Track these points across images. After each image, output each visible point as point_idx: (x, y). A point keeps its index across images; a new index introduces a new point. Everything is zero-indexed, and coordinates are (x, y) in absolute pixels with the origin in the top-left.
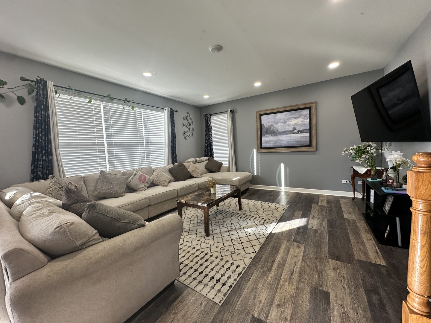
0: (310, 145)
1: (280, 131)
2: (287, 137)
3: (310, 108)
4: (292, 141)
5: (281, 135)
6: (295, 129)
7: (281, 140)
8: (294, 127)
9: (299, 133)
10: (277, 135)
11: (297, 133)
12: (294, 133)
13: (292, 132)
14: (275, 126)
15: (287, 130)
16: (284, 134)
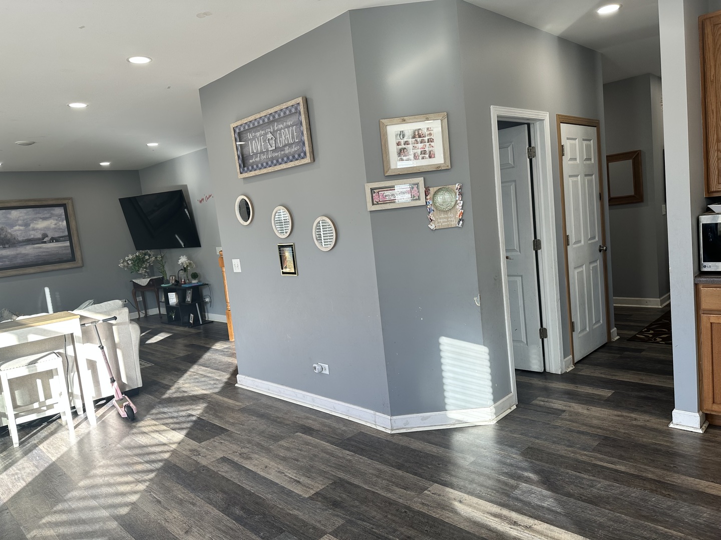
0: (73, 259)
1: (20, 239)
2: (34, 248)
3: (64, 206)
4: (44, 254)
5: (21, 245)
6: (45, 236)
7: (24, 254)
8: (43, 232)
9: (53, 242)
10: (15, 247)
11: (51, 242)
12: (45, 242)
13: (41, 241)
14: (9, 231)
15: (32, 237)
16: (29, 244)
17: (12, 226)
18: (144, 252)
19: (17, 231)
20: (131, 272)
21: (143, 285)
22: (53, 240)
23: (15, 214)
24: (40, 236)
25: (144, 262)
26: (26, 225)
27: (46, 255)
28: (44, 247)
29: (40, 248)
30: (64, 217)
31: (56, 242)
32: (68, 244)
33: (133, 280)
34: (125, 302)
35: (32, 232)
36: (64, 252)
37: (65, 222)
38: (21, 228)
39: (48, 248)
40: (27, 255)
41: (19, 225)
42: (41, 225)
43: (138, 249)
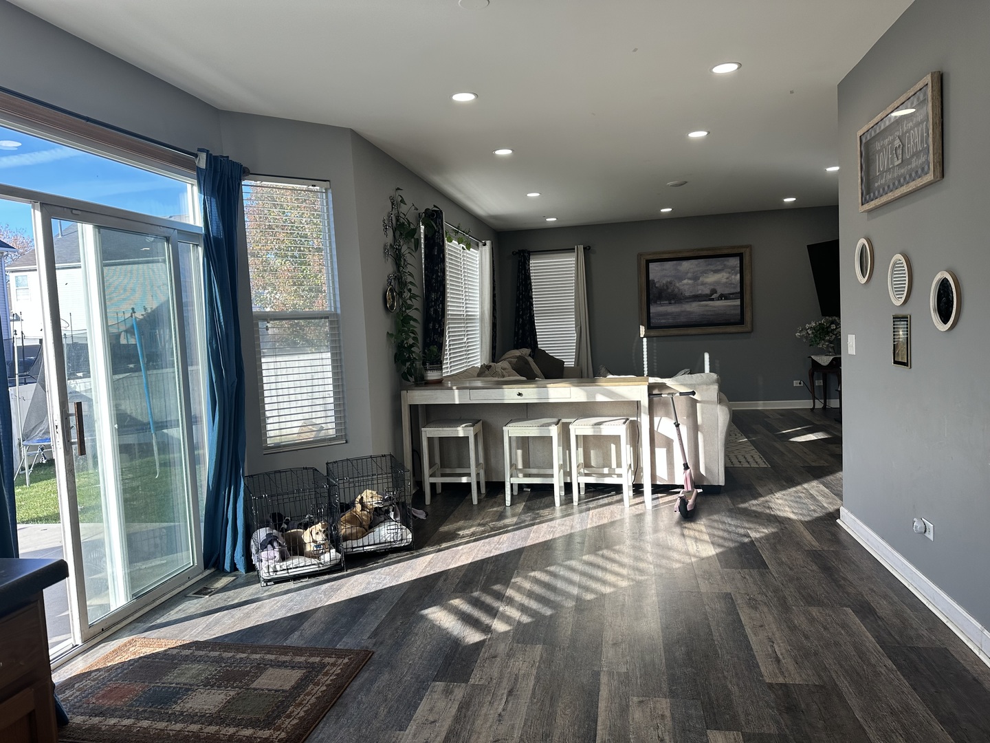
0: (741, 322)
1: (687, 294)
2: (700, 306)
3: (741, 256)
4: (709, 313)
5: (687, 302)
6: (714, 291)
7: (689, 311)
8: (712, 287)
9: (721, 299)
10: (681, 303)
11: (719, 300)
12: (713, 300)
13: (708, 297)
14: (677, 285)
15: (700, 292)
16: (695, 301)
17: (681, 279)
18: (831, 319)
19: (686, 286)
20: (810, 345)
21: (823, 364)
22: (723, 297)
23: (686, 265)
24: (707, 291)
25: (828, 333)
26: (695, 278)
27: (711, 315)
28: (711, 305)
29: (706, 306)
30: (738, 269)
31: (725, 299)
32: (738, 302)
33: (812, 357)
34: (800, 383)
35: (700, 287)
36: (733, 312)
37: (739, 275)
38: (690, 282)
39: (715, 307)
40: (690, 313)
41: (689, 279)
42: (711, 278)
43: (824, 314)
